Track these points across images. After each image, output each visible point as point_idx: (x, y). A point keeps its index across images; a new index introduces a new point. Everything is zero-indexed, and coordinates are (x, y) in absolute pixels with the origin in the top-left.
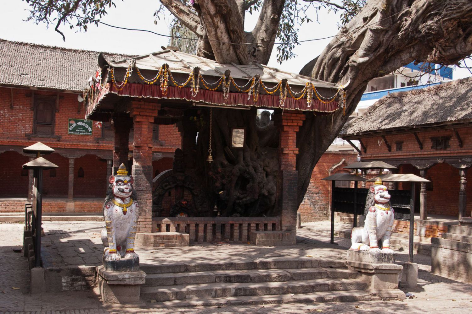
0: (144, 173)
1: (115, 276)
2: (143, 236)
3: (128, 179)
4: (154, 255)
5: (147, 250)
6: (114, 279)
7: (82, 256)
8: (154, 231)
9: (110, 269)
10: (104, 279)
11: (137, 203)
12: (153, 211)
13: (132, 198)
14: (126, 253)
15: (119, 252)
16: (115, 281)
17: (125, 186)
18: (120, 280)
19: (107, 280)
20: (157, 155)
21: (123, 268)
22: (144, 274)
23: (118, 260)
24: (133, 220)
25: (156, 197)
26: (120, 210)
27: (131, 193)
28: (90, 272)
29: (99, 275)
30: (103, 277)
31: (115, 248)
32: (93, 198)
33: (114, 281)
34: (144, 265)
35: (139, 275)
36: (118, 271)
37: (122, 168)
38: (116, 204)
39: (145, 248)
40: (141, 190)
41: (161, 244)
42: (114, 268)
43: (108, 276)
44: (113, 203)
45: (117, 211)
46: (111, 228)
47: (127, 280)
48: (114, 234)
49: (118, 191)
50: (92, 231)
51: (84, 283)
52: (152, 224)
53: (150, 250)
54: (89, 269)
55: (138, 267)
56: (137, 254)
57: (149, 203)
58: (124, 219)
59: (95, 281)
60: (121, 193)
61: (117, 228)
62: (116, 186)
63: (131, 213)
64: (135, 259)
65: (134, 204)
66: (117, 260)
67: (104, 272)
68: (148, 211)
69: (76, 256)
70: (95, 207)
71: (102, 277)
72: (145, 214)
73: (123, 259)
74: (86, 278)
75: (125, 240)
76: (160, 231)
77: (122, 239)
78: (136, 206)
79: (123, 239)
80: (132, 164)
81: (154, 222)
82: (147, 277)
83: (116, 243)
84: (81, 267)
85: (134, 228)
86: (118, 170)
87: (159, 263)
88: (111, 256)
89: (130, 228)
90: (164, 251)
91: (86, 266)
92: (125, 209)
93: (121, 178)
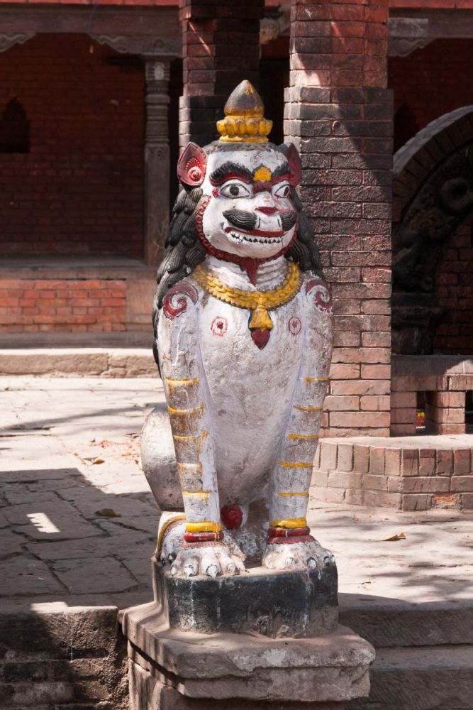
0: (349, 129)
1: (220, 658)
2: (345, 456)
3: (273, 160)
4: (405, 553)
5: (369, 528)
6: (216, 673)
7: (46, 552)
8: (401, 428)
9: (192, 621)
10: (163, 670)
11: (322, 288)
12: (397, 325)
13: (295, 261)
14: (268, 542)
15: (234, 537)
16: (217, 684)
17: (262, 200)
18: (245, 679)
19: (175, 679)
20: (402, 26)
21: (256, 616)
22: (365, 651)
23: (230, 575)
24: (305, 371)
25: (409, 251)
26: (236, 321)
27: (290, 234)
28: (91, 637)
29: (135, 648)
30: (161, 661)
31: (214, 515)
32: (79, 256)
33: (213, 680)
34: (358, 605)
35: (335, 655)
36: (234, 631)
37: (244, 105)
38: (215, 291)
39: (359, 516)
40: (335, 219)
41: (439, 494)
42: (211, 615)
43: (183, 659)
44: (204, 285)
45: (220, 326)
46: (195, 415)
47: (278, 679)
48: (206, 443)
49: (227, 225)
50: (87, 429)
51: (60, 689)
52: (392, 392)
53: (387, 523)
54: (84, 618)
55: (333, 614)
56: (324, 545)
57: (378, 282)
58: (254, 370)
59: (118, 678)
60: (236, 238)
61: (222, 412)
62: (213, 200)
63: (291, 339)
64: (313, 574)
65: (307, 289)
66: (226, 575)
67: (164, 634)
68: (373, 323)
69: (18, 554)
70: (89, 303)
71: (154, 664)
72: (356, 342)
73: (255, 572)
74: (71, 667)
75: (265, 477)
76: (432, 427)
77: (247, 471)
78: (319, 302)
79: (253, 469)
80: (286, 83)
81: (402, 381)
82: (374, 667)
83: (220, 490)
84: (45, 608)
85: (309, 413)
86: (222, 117)
87: (436, 594)
88: (198, 559)
89: (287, 417)
90: (455, 530)
91: (70, 605)
92: (262, 318)
93: (241, 158)
